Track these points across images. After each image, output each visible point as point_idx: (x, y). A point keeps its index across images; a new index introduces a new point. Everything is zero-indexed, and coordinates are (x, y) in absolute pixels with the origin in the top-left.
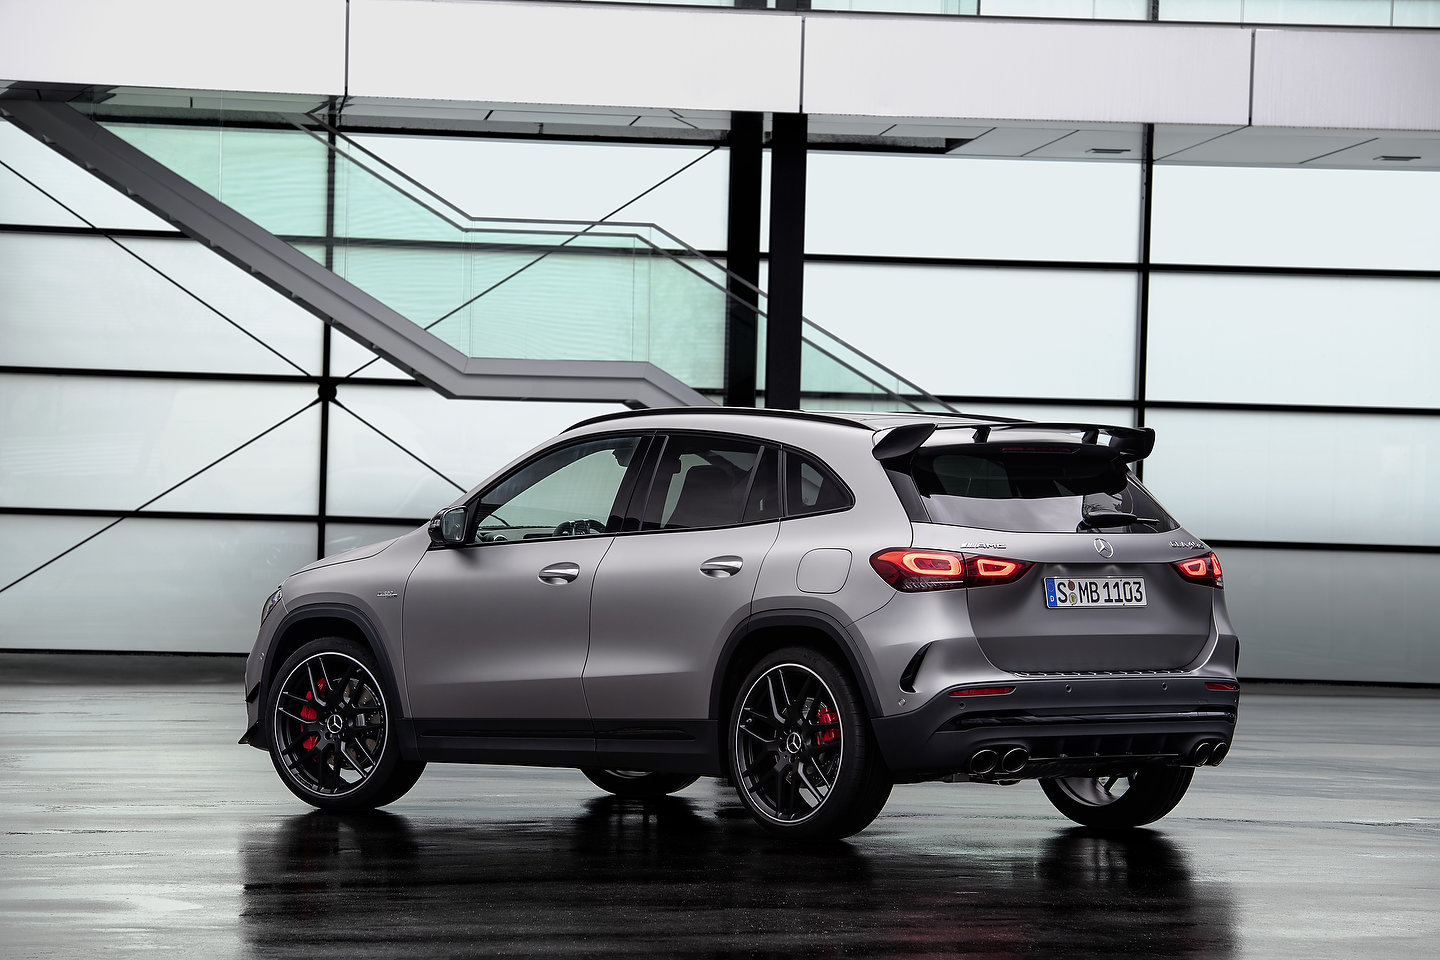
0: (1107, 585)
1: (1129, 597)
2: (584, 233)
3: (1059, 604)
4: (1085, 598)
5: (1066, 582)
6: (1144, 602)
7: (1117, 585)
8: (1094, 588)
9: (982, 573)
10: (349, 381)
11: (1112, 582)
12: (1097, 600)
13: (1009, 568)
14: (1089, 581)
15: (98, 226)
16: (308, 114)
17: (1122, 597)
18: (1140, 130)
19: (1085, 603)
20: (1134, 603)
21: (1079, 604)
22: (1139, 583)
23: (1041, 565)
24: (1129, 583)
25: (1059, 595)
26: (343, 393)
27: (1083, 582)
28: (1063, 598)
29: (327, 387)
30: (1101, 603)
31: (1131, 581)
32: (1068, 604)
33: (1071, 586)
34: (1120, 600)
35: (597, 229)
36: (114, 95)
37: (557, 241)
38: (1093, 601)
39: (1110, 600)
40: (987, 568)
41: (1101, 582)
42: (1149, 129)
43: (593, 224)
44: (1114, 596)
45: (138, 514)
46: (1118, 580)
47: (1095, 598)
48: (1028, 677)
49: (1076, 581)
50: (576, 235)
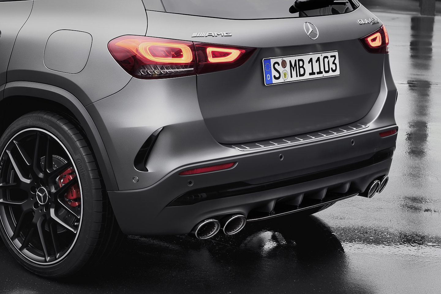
0: (311, 60)
1: (327, 69)
3: (275, 81)
4: (294, 73)
5: (280, 60)
6: (338, 72)
7: (318, 59)
8: (301, 64)
9: (212, 60)
11: (315, 57)
12: (303, 75)
13: (235, 54)
14: (298, 58)
17: (322, 70)
19: (295, 78)
20: (331, 74)
21: (289, 79)
22: (335, 56)
23: (261, 49)
24: (327, 57)
25: (274, 73)
27: (293, 59)
28: (277, 75)
30: (307, 76)
31: (329, 55)
32: (281, 80)
33: (284, 64)
34: (320, 72)
38: (301, 75)
39: (313, 73)
40: (215, 55)
41: (306, 58)
44: (316, 70)
46: (319, 55)
47: (302, 72)
48: (248, 151)
49: (287, 59)
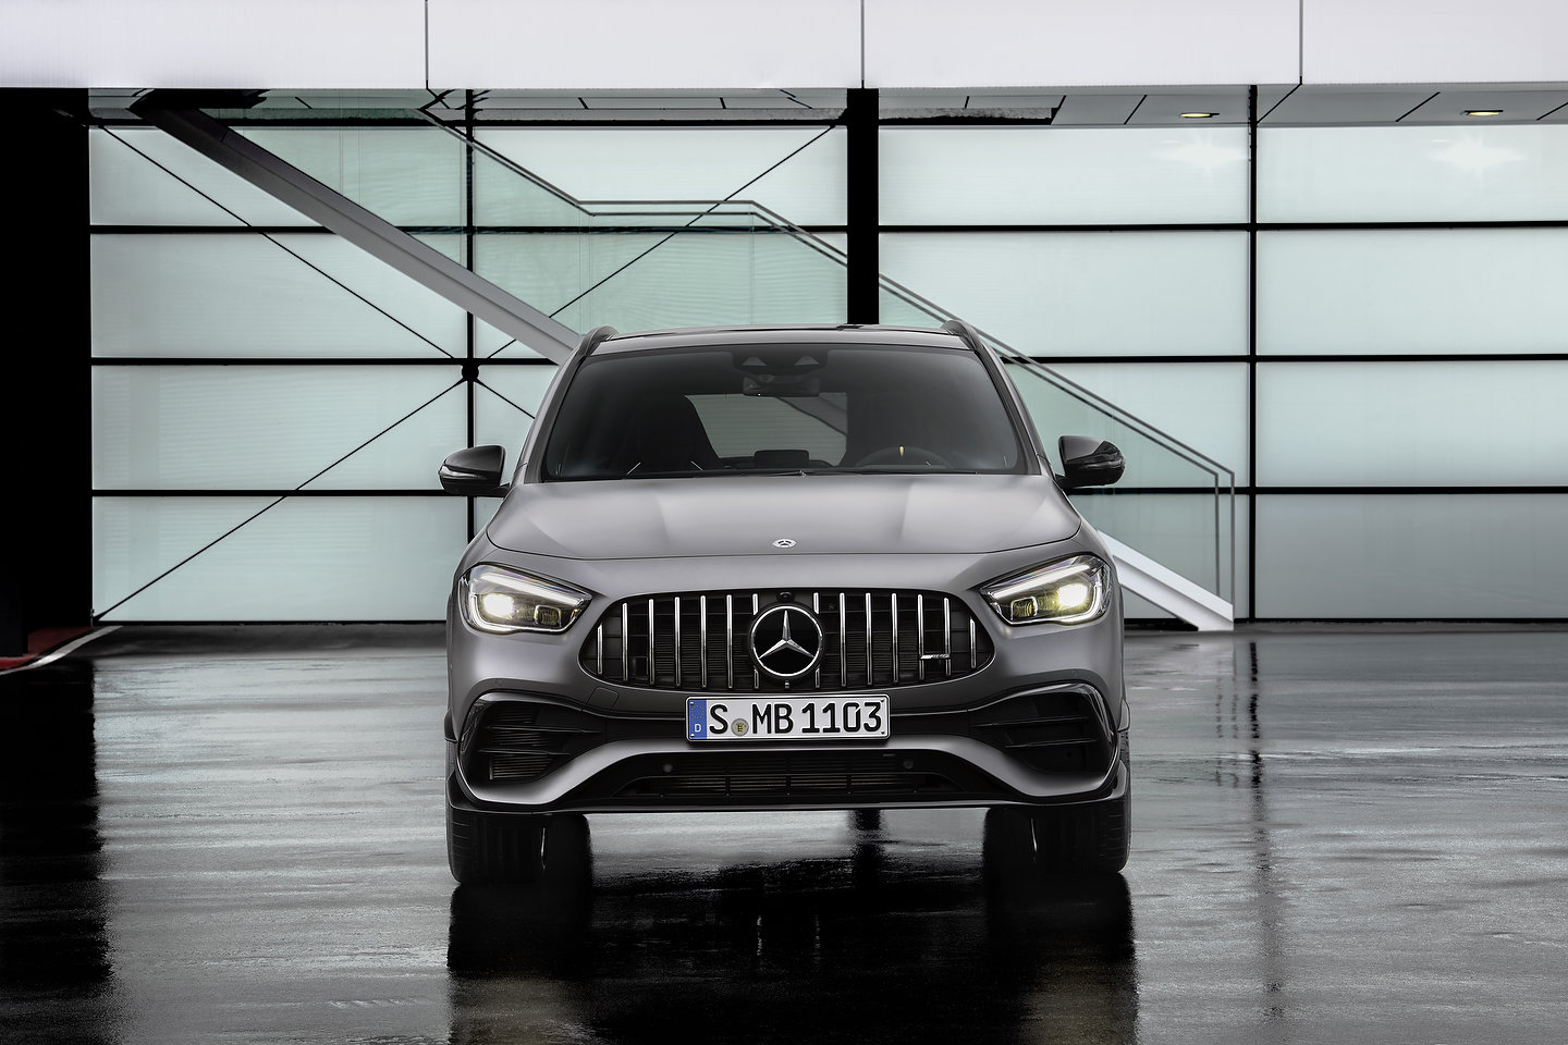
2: (708, 213)
10: (489, 361)
15: (253, 224)
16: (423, 110)
18: (1246, 93)
26: (484, 372)
29: (470, 368)
35: (721, 209)
36: (264, 99)
37: (682, 221)
42: (1253, 89)
43: (718, 203)
45: (297, 493)
50: (701, 215)
